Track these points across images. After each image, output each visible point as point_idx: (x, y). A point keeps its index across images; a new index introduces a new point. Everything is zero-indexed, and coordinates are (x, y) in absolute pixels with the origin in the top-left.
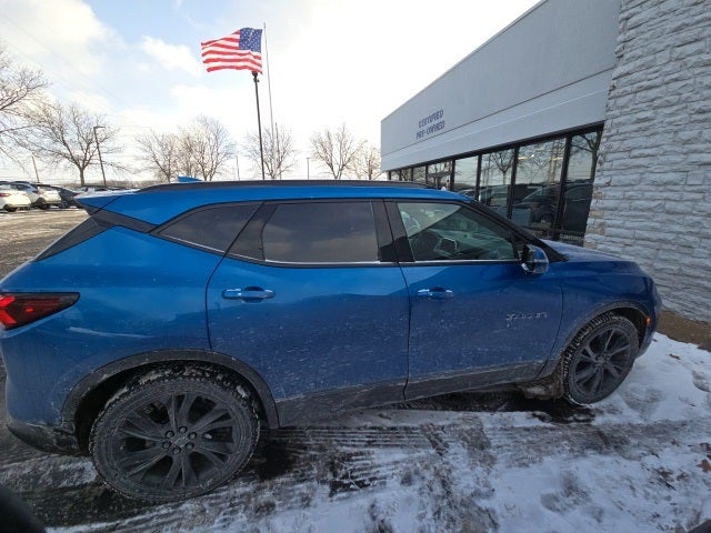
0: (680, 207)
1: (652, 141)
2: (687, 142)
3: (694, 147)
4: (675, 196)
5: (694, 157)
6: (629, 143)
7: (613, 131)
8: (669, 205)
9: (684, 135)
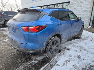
0: (80, 14)
1: (76, 5)
2: (80, 5)
3: (81, 6)
4: (79, 12)
5: (81, 7)
6: (73, 5)
7: (71, 3)
8: (78, 14)
9: (80, 4)
